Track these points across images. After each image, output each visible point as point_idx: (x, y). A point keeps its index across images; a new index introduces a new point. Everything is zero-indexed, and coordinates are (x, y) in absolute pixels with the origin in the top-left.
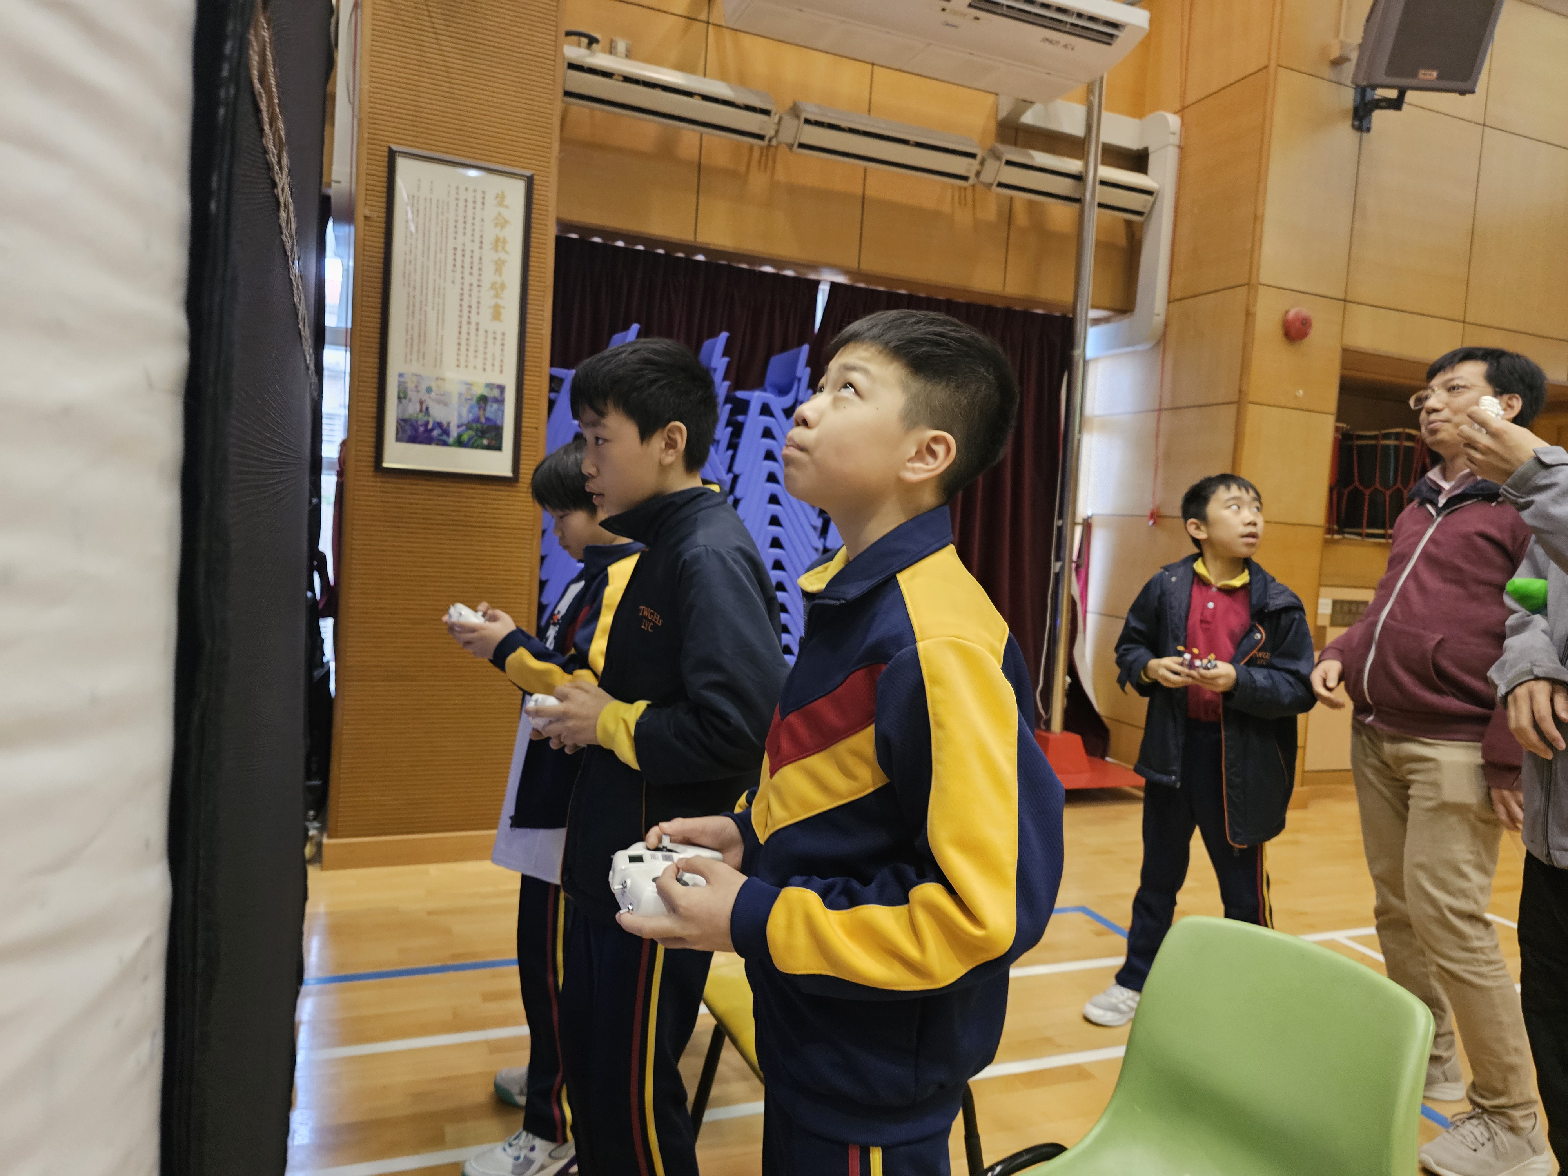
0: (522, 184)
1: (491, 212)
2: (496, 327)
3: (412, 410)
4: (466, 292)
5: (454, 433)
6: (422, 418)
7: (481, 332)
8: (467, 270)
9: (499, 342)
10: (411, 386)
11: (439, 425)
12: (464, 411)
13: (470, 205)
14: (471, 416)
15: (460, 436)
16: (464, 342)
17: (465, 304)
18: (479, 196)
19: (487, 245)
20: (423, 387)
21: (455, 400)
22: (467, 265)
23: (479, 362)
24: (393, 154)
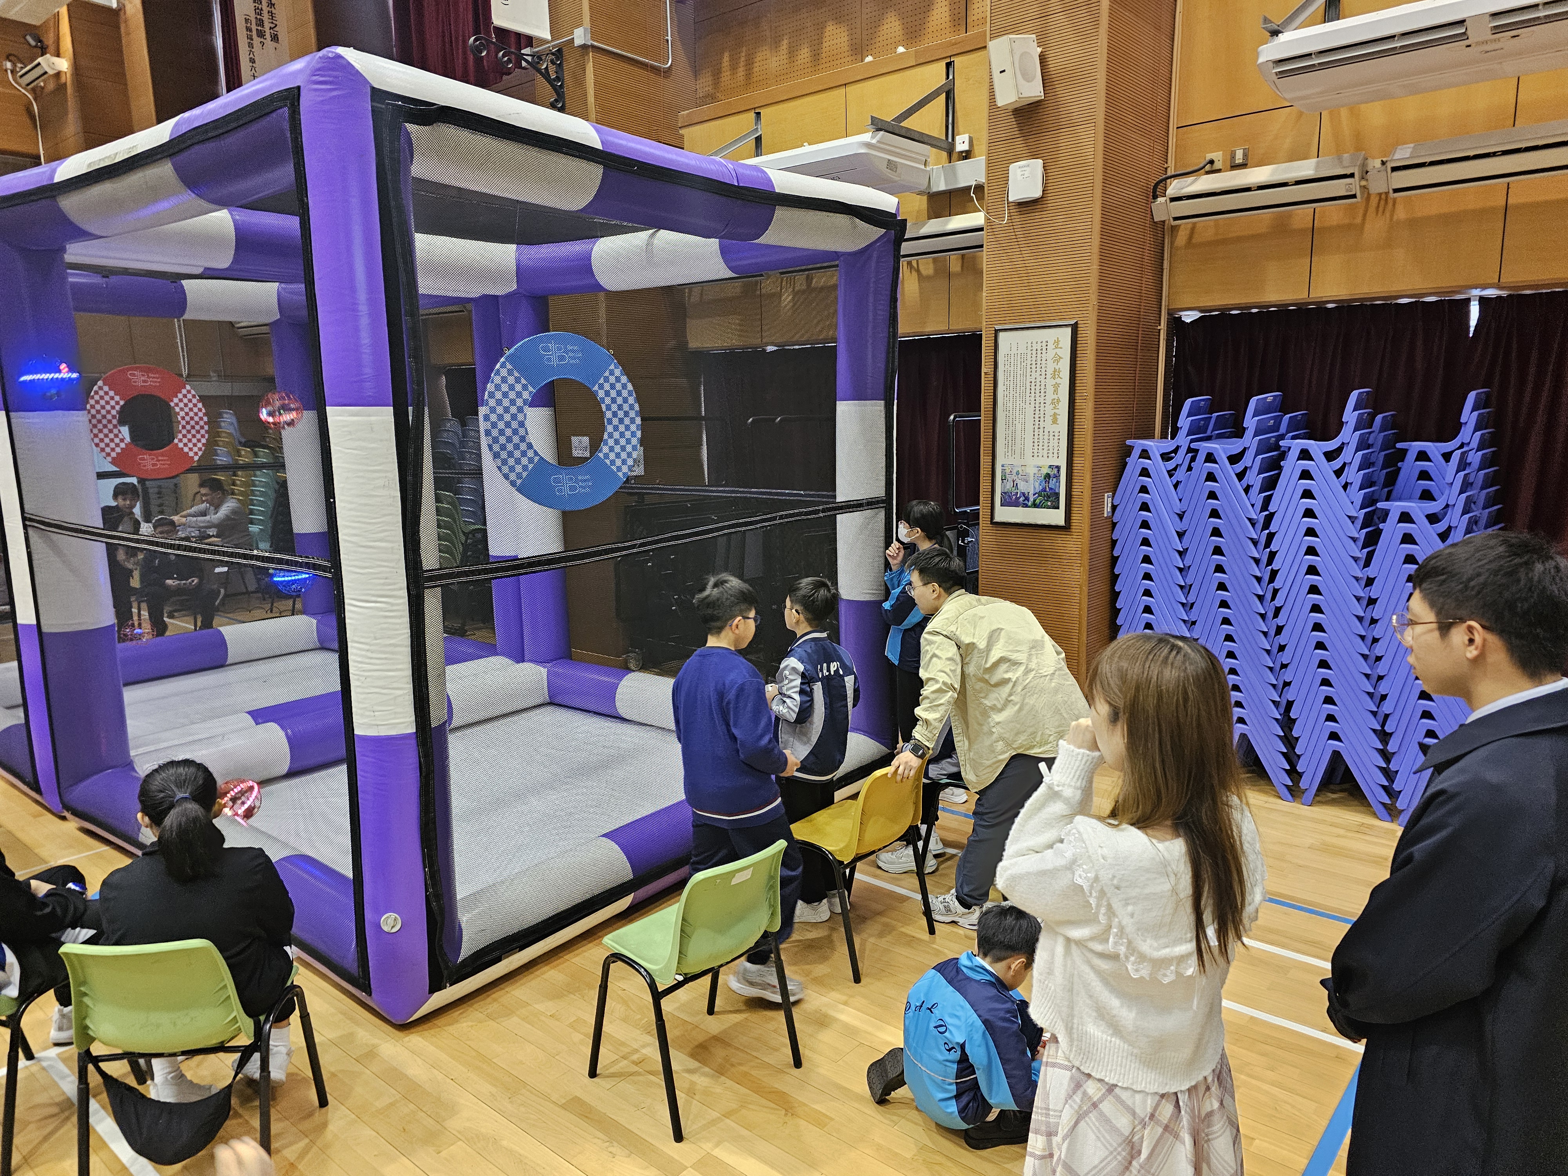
0: (1069, 330)
1: (1051, 353)
2: (1055, 428)
3: (1009, 486)
4: (1037, 409)
5: (1031, 499)
6: (1014, 491)
7: (1046, 433)
8: (1038, 394)
9: (1056, 438)
10: (1008, 471)
11: (1024, 494)
12: (1037, 484)
13: (1039, 352)
14: (1041, 488)
15: (1035, 501)
16: (1036, 441)
17: (1037, 416)
18: (1044, 344)
19: (1048, 376)
20: (1014, 472)
21: (1032, 478)
22: (1037, 391)
23: (1045, 452)
24: (997, 332)
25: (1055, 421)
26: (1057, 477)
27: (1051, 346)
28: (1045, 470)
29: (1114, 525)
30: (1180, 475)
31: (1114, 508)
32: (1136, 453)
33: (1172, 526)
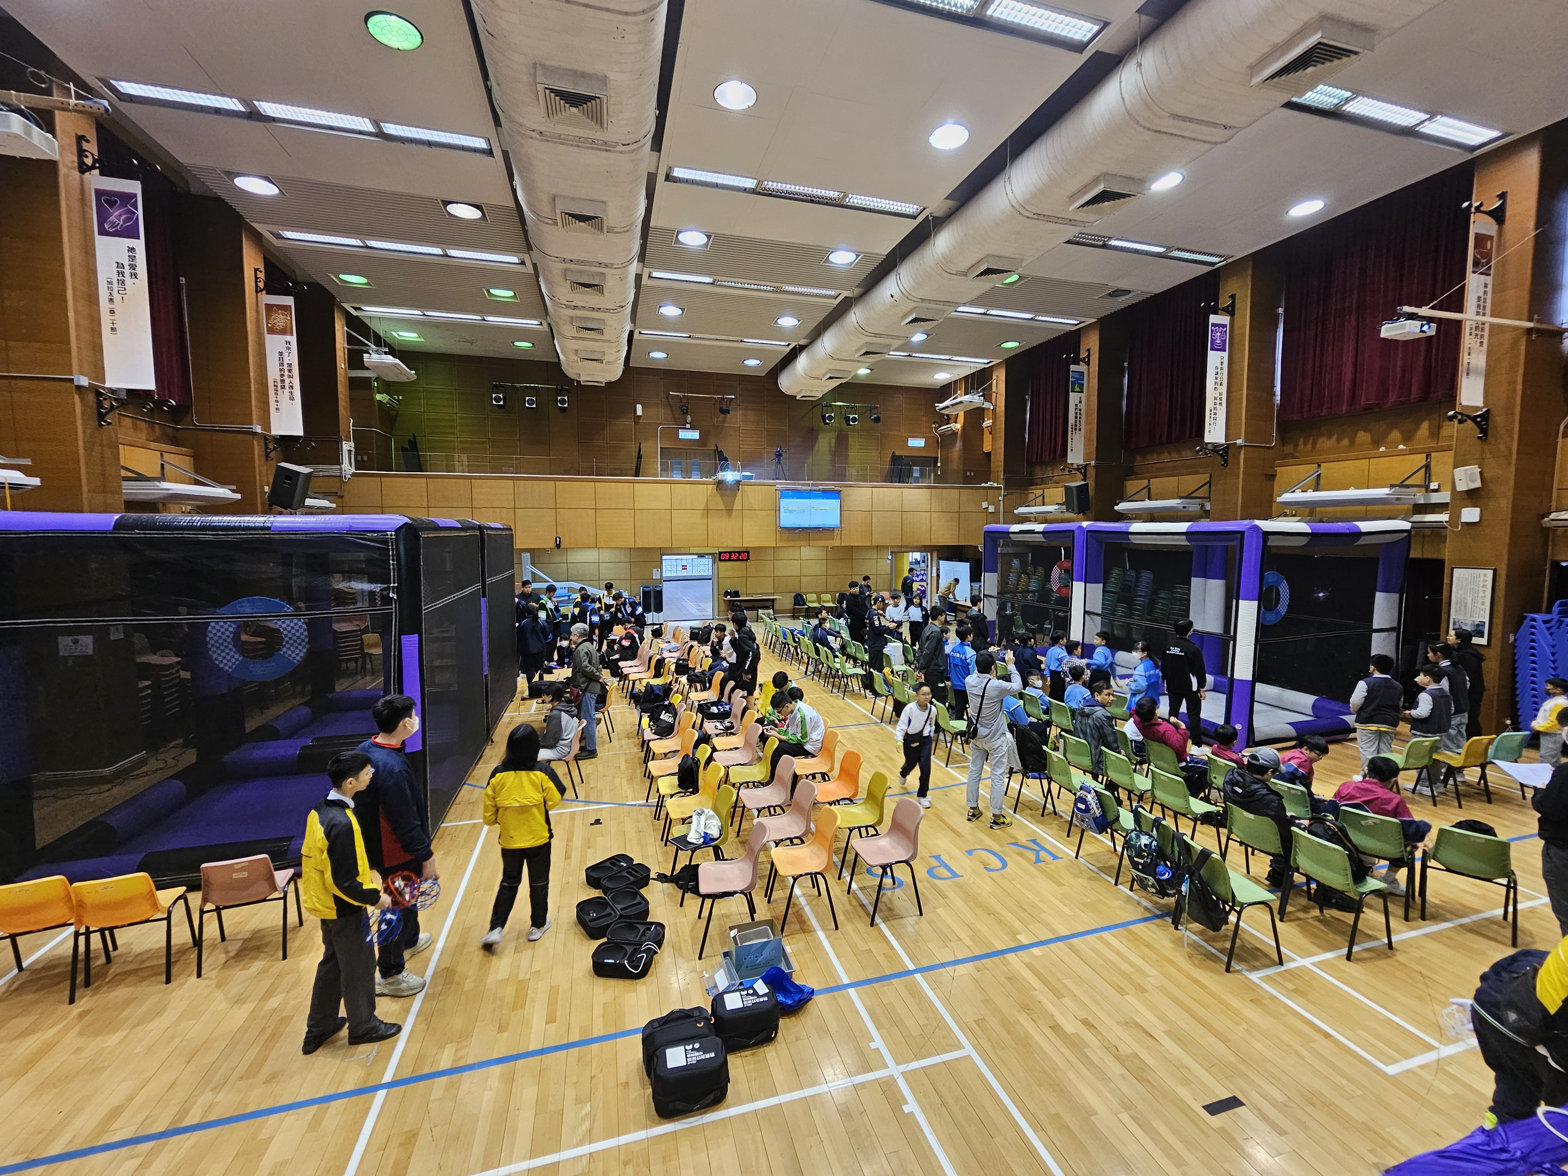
0: (1491, 572)
1: (1482, 578)
2: (1483, 607)
4: (1474, 599)
7: (1478, 608)
8: (1474, 593)
9: (1484, 610)
13: (1476, 578)
16: (1473, 611)
17: (1474, 602)
18: (1479, 575)
19: (1481, 587)
23: (1478, 616)
24: (1453, 568)
25: (1483, 604)
26: (1484, 625)
27: (1482, 576)
28: (1477, 623)
29: (1515, 647)
30: (1552, 630)
31: (1515, 640)
32: (1529, 619)
33: (1548, 650)
